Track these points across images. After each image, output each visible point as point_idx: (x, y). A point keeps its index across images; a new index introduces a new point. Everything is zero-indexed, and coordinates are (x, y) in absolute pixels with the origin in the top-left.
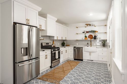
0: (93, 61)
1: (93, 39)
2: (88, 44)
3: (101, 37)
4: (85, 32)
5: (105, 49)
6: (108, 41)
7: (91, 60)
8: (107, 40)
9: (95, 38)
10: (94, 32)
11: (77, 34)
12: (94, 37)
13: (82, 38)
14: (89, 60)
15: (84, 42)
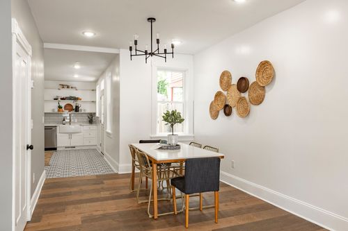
0: (74, 147)
1: (74, 111)
2: (64, 120)
3: (86, 108)
4: (59, 99)
5: (93, 127)
6: (97, 115)
7: (71, 147)
8: (95, 114)
9: (77, 109)
10: (75, 99)
12: (74, 107)
13: (53, 110)
14: (69, 147)
15: (55, 118)
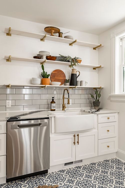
0: (81, 161)
1: (68, 84)
2: (53, 102)
4: (44, 59)
7: (76, 162)
11: (8, 60)
14: (72, 163)
